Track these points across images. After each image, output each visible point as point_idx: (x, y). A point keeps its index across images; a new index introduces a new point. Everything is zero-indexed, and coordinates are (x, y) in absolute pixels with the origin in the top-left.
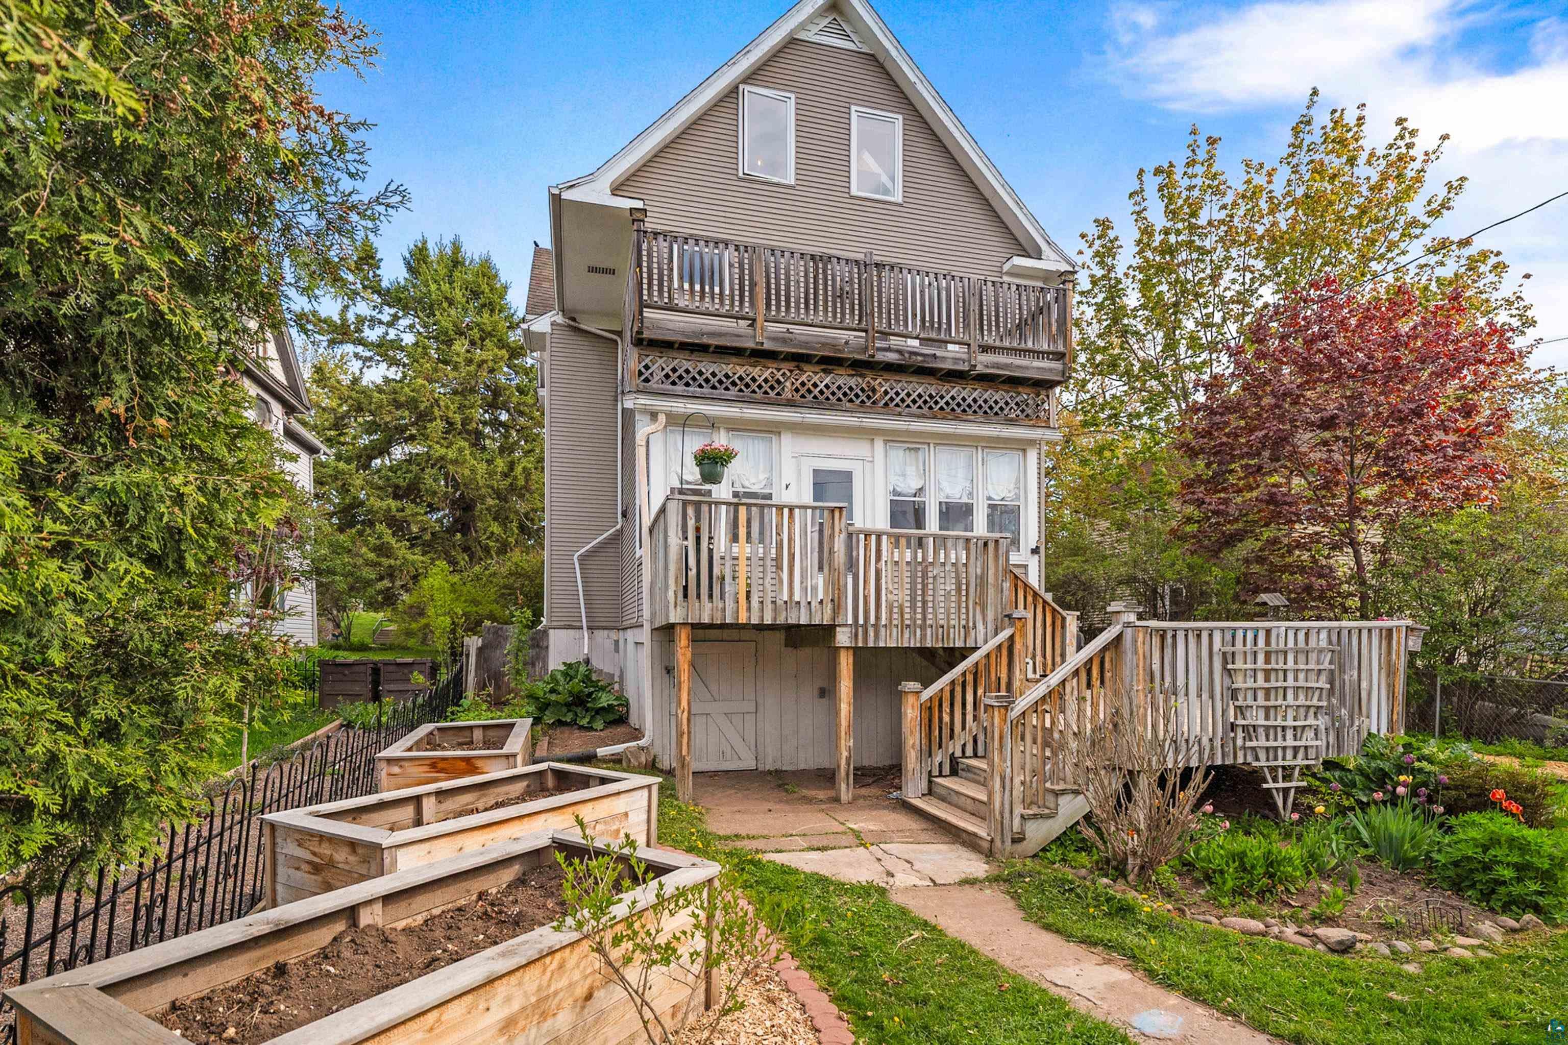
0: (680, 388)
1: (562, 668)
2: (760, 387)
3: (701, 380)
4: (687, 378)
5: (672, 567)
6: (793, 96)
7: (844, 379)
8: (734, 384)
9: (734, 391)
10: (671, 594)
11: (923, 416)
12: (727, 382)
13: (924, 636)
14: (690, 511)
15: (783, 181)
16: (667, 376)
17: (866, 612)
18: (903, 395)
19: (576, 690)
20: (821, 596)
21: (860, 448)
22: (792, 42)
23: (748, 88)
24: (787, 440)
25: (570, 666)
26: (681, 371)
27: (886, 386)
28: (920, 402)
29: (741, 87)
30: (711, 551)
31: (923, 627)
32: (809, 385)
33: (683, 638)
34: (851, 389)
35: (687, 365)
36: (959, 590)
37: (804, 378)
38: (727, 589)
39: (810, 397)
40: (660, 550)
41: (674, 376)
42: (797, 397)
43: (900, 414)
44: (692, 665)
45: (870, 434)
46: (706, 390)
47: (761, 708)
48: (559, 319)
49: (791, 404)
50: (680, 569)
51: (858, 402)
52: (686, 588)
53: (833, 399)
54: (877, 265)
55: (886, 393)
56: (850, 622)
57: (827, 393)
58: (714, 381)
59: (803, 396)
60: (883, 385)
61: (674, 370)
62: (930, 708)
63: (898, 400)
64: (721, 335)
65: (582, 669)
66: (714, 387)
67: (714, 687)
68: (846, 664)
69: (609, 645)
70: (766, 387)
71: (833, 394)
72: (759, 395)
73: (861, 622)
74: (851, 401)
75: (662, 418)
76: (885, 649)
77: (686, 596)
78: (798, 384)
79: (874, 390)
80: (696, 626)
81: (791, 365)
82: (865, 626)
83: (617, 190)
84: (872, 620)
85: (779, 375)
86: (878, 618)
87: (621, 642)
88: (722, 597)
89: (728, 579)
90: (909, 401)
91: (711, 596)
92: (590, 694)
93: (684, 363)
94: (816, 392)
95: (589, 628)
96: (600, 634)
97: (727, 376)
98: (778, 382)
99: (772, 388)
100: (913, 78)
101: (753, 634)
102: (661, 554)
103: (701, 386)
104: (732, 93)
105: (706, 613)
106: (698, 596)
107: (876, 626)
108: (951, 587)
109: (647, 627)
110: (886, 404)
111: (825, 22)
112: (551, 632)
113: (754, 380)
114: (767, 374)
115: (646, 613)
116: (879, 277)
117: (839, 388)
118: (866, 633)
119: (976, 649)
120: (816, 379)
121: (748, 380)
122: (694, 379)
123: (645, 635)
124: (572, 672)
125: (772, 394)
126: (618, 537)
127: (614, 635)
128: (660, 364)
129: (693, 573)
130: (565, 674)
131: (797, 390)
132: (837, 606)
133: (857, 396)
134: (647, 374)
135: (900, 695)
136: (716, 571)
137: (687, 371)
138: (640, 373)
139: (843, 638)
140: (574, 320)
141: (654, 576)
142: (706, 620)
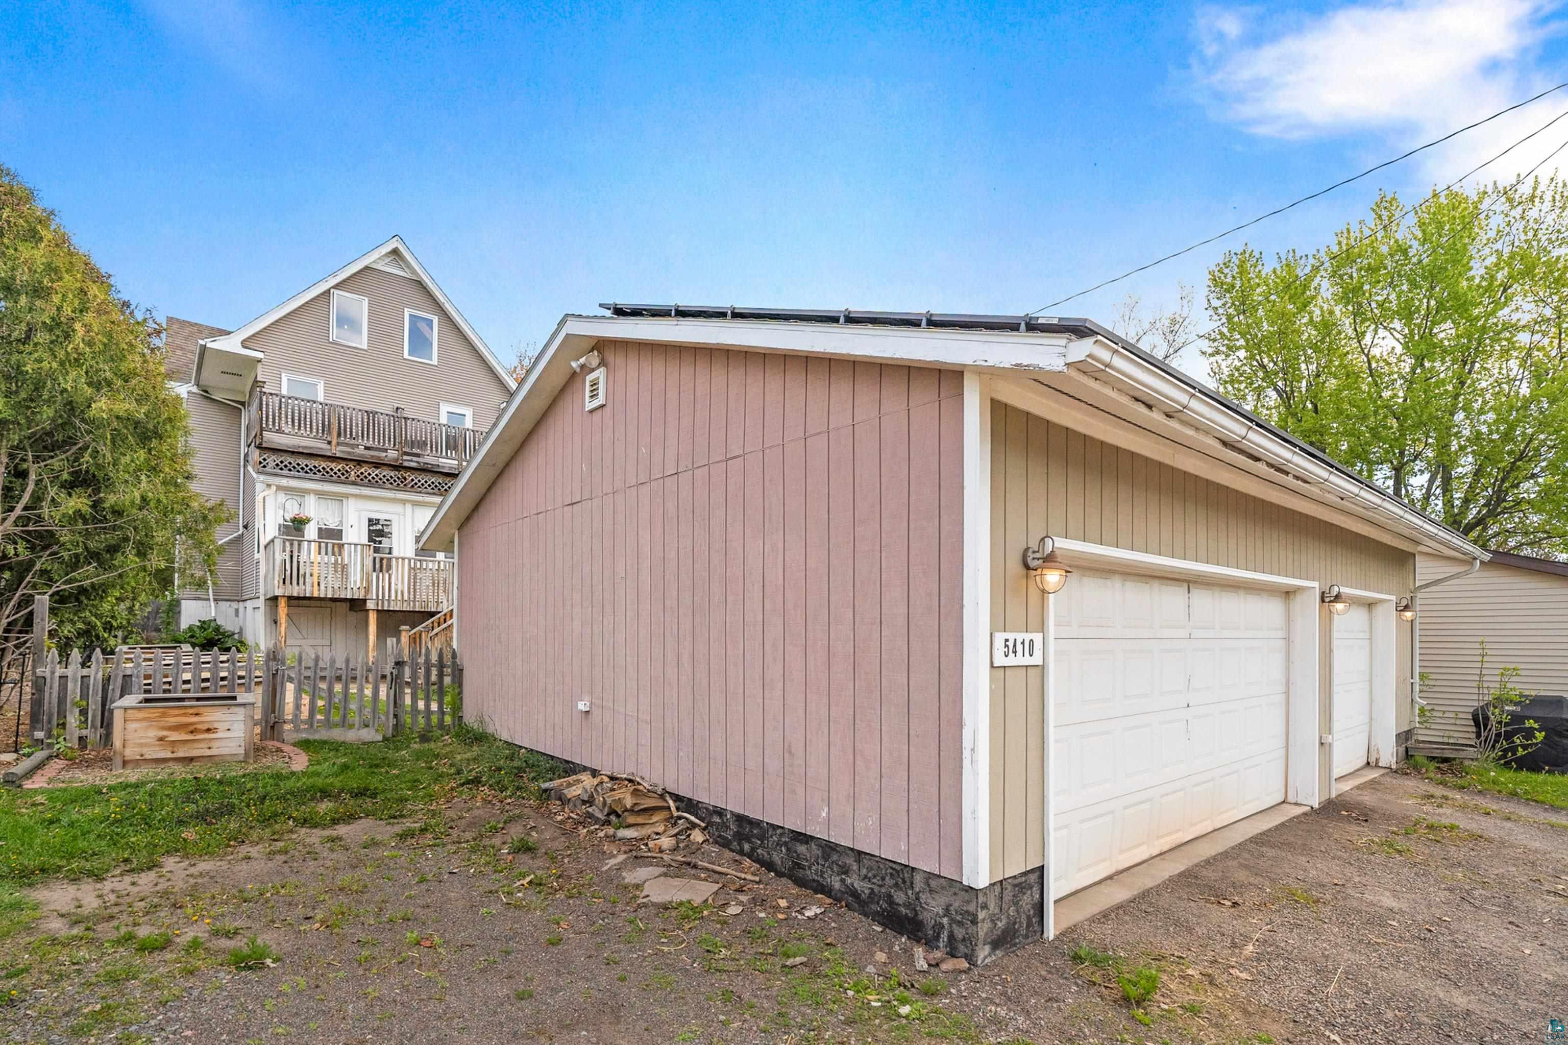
0: (285, 472)
1: (199, 624)
2: (335, 473)
3: (299, 468)
4: (290, 467)
5: (277, 569)
6: (366, 299)
7: (387, 472)
8: (319, 471)
9: (319, 475)
10: (276, 582)
11: (434, 494)
12: (315, 470)
13: (415, 605)
14: (288, 544)
15: (359, 346)
16: (277, 465)
17: (383, 594)
18: (423, 482)
19: (209, 637)
20: (358, 585)
21: (398, 508)
22: (367, 268)
23: (336, 292)
24: (352, 501)
25: (204, 622)
26: (286, 463)
27: (413, 477)
28: (433, 486)
29: (332, 290)
30: (298, 562)
31: (414, 601)
32: (366, 474)
33: (282, 603)
34: (391, 477)
35: (290, 460)
36: (434, 584)
37: (362, 470)
38: (307, 580)
39: (366, 481)
40: (270, 559)
41: (282, 465)
42: (358, 480)
43: (420, 492)
44: (288, 615)
45: (404, 502)
46: (302, 474)
47: (334, 642)
48: (195, 389)
49: (354, 483)
50: (281, 570)
51: (395, 484)
52: (284, 580)
53: (381, 482)
54: (405, 418)
55: (412, 480)
56: (374, 597)
57: (377, 479)
58: (307, 469)
59: (362, 480)
60: (410, 476)
61: (282, 462)
62: (415, 638)
63: (419, 484)
64: (310, 448)
65: (212, 624)
66: (306, 472)
67: (304, 632)
68: (372, 618)
69: (231, 612)
70: (339, 474)
71: (380, 479)
72: (335, 477)
73: (380, 597)
74: (391, 483)
75: (274, 488)
76: (394, 611)
77: (284, 583)
78: (359, 473)
79: (405, 479)
80: (290, 598)
81: (355, 463)
82: (383, 600)
83: (245, 344)
84: (387, 597)
85: (347, 468)
86: (389, 596)
87: (241, 610)
88: (304, 584)
89: (308, 575)
90: (426, 485)
91: (298, 584)
92: (219, 640)
93: (288, 459)
94: (370, 478)
95: (215, 600)
96: (224, 605)
97: (315, 467)
98: (347, 471)
99: (343, 474)
100: (443, 300)
101: (330, 604)
102: (271, 561)
103: (298, 471)
104: (328, 292)
105: (296, 591)
106: (291, 583)
107: (389, 600)
108: (429, 582)
109: (262, 598)
110: (413, 486)
111: (389, 260)
112: (183, 602)
113: (332, 469)
114: (340, 467)
115: (262, 591)
116: (406, 424)
117: (384, 476)
118: (383, 603)
119: (439, 612)
120: (370, 471)
121: (328, 469)
122: (294, 467)
123: (261, 603)
124: (206, 626)
125: (343, 478)
126: (240, 538)
127: (235, 605)
128: (272, 459)
129: (288, 573)
130: (201, 628)
131: (358, 476)
132: (367, 590)
133: (395, 481)
134: (265, 463)
135: (400, 631)
136: (301, 572)
137: (290, 463)
138: (260, 463)
139: (370, 605)
140: (207, 392)
141: (267, 571)
142: (295, 594)
